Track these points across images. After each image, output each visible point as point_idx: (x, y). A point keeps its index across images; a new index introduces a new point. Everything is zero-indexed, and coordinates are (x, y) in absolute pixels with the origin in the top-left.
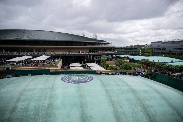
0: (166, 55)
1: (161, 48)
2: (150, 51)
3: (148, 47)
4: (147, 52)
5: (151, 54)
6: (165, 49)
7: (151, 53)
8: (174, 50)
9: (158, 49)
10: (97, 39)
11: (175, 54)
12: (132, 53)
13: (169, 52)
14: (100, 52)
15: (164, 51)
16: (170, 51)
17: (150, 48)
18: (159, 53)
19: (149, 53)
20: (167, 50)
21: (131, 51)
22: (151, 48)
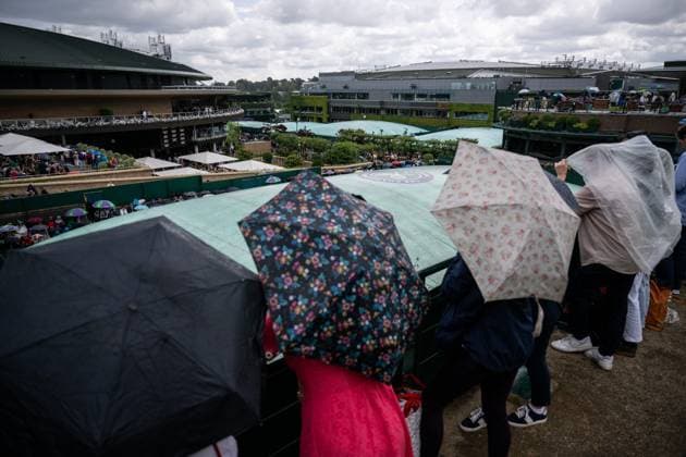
0: (371, 115)
1: (353, 94)
2: (321, 102)
3: (314, 91)
4: (312, 109)
5: (324, 114)
6: (365, 96)
7: (325, 109)
8: (392, 100)
9: (343, 96)
10: (173, 60)
11: (394, 111)
12: (255, 114)
13: (379, 106)
14: (209, 113)
15: (365, 103)
16: (382, 103)
17: (318, 94)
18: (350, 110)
19: (320, 109)
20: (374, 100)
21: (256, 106)
22: (325, 94)
